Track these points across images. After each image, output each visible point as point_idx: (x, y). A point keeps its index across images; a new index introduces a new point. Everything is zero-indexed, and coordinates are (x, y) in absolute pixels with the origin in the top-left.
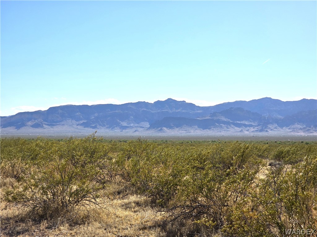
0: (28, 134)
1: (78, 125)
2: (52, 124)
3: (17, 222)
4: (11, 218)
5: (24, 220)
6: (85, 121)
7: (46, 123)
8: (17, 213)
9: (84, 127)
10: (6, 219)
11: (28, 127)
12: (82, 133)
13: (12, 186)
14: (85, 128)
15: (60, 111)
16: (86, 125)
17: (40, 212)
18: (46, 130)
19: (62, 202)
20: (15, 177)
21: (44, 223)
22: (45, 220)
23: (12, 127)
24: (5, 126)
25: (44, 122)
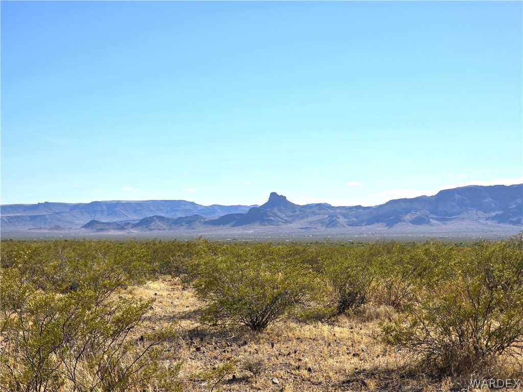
0: (405, 235)
1: (487, 219)
2: (444, 217)
3: (403, 377)
4: (393, 371)
5: (415, 375)
6: (500, 212)
7: (435, 216)
8: (402, 363)
9: (499, 223)
10: (386, 372)
11: (406, 223)
12: (495, 233)
13: (389, 319)
14: (500, 225)
15: (457, 196)
16: (501, 219)
17: (439, 363)
18: (434, 228)
19: (476, 348)
20: (393, 303)
21: (448, 382)
22: (448, 376)
23: (380, 224)
24: (370, 222)
25: (432, 216)
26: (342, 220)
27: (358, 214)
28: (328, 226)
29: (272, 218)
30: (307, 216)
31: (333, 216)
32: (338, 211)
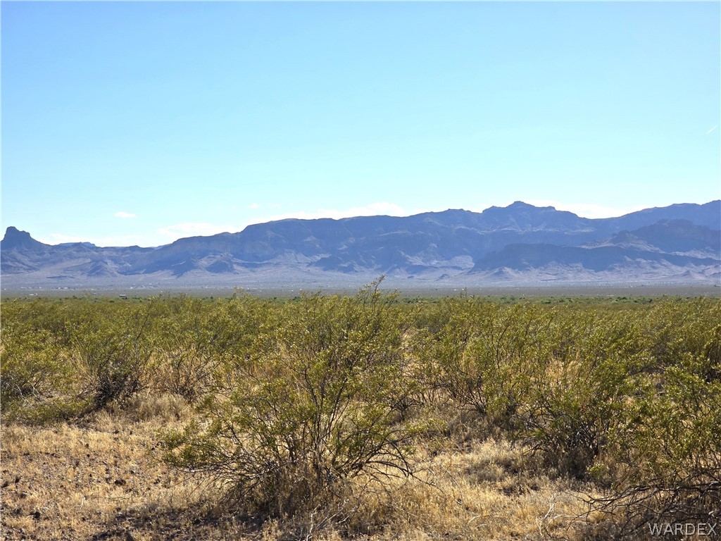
0: (200, 287)
1: (310, 265)
2: (253, 263)
3: (198, 522)
4: (181, 511)
5: (217, 519)
6: (327, 256)
7: (240, 261)
8: (196, 497)
9: (325, 270)
10: (169, 514)
11: (201, 271)
13: (177, 415)
14: (327, 273)
15: (270, 234)
16: (328, 264)
17: (258, 495)
18: (237, 277)
19: (316, 467)
20: (182, 390)
21: (273, 529)
22: (272, 517)
23: (166, 271)
24: (150, 269)
25: (235, 260)
26: (110, 265)
27: (134, 258)
28: (90, 274)
29: (9, 263)
30: (61, 261)
31: (97, 261)
32: (105, 253)
